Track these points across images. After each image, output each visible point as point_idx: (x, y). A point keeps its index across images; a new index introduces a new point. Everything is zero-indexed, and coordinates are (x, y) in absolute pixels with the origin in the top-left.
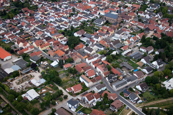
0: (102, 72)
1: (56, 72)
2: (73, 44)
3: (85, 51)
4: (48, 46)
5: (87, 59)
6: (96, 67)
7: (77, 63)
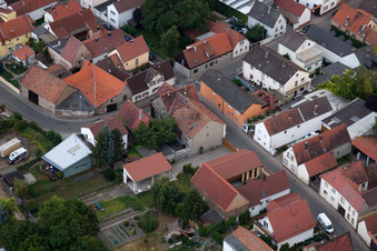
0: (352, 214)
1: (82, 209)
2: (172, 32)
3: (248, 70)
4: (23, 39)
5: (260, 128)
6: (315, 180)
7: (201, 148)
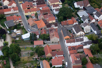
0: (72, 64)
3: (73, 29)
4: (35, 12)
5: (66, 41)
7: (53, 42)
